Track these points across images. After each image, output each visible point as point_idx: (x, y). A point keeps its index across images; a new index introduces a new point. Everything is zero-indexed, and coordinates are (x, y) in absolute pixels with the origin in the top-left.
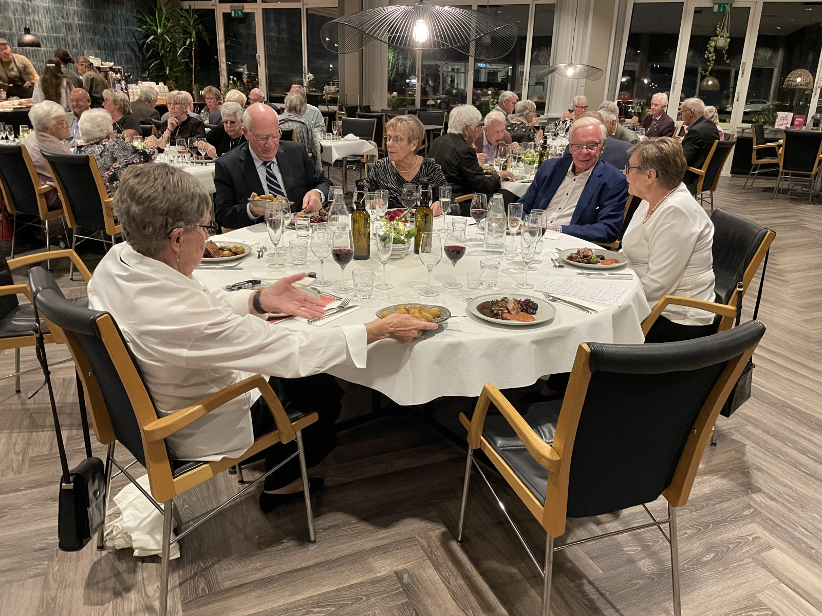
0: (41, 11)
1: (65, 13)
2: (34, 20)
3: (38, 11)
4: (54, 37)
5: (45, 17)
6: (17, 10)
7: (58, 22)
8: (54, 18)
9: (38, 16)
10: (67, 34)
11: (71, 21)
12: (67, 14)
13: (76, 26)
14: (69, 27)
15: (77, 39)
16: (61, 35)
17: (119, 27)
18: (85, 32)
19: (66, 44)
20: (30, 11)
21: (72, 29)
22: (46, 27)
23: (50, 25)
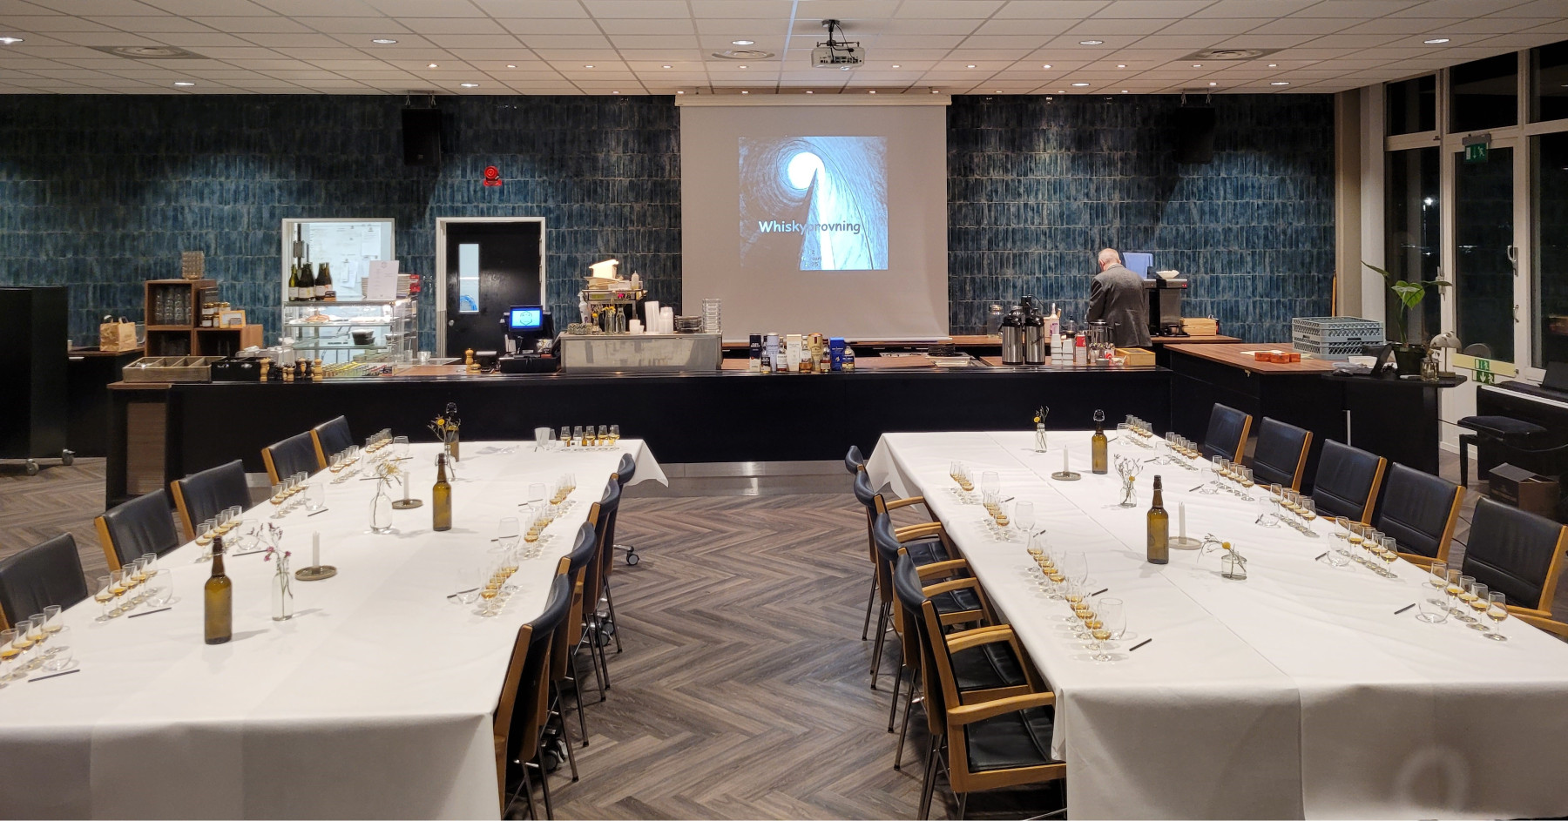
0: (1044, 189)
1: (1093, 187)
2: (1026, 205)
3: (1038, 190)
4: (1063, 232)
5: (1050, 199)
6: (996, 192)
7: (1074, 205)
8: (1069, 198)
9: (1037, 198)
10: (1092, 223)
11: (1104, 199)
12: (1097, 190)
13: (1115, 209)
14: (1098, 212)
15: (1113, 231)
16: (1080, 226)
17: (1220, 203)
18: (1132, 218)
19: (1086, 241)
20: (1022, 190)
21: (1104, 214)
22: (1049, 215)
23: (1057, 213)
